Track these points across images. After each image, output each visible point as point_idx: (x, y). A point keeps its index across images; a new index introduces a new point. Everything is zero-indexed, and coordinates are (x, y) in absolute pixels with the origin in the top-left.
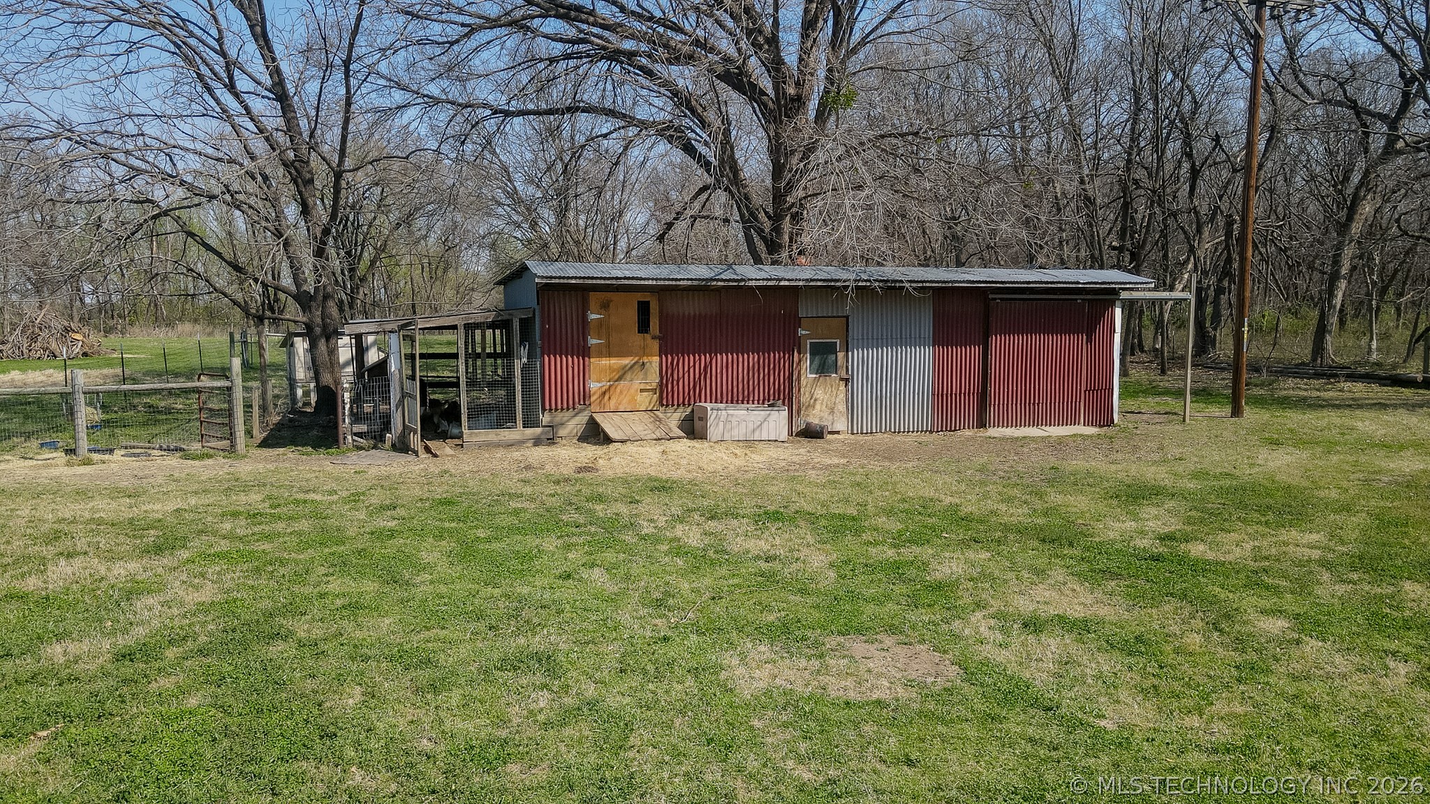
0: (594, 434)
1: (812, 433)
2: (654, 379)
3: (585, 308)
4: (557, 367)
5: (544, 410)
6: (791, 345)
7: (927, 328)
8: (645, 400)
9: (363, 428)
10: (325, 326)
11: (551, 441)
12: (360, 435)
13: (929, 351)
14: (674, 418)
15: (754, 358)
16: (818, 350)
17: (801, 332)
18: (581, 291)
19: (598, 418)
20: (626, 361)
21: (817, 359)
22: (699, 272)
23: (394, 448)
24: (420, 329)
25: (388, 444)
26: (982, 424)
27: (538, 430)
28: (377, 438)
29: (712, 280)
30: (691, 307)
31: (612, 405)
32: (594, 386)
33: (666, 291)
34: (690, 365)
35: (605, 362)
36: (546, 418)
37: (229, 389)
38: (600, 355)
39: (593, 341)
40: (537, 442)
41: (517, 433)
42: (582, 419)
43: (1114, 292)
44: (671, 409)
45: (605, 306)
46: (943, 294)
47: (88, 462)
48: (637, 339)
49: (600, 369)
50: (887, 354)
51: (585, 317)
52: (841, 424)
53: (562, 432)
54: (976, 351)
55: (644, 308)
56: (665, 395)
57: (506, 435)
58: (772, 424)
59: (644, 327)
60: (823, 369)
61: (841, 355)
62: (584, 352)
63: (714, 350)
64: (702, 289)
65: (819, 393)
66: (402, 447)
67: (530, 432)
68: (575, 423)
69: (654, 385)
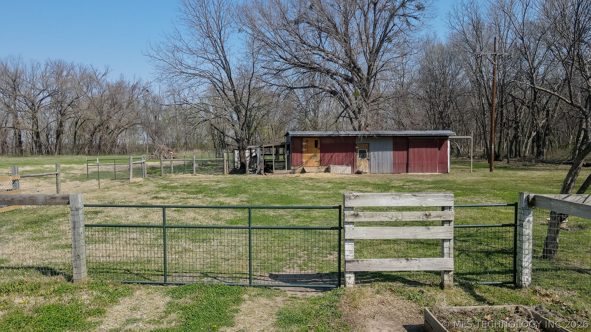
0: (303, 171)
1: (359, 173)
2: (319, 159)
3: (302, 142)
4: (295, 156)
5: (292, 166)
6: (354, 150)
7: (391, 146)
8: (317, 164)
9: (251, 170)
10: (243, 147)
11: (294, 173)
12: (250, 171)
13: (392, 152)
14: (324, 169)
15: (344, 154)
16: (361, 152)
17: (356, 147)
18: (301, 138)
19: (304, 168)
20: (312, 154)
21: (361, 154)
22: (330, 133)
23: (258, 174)
24: (264, 147)
25: (257, 173)
26: (407, 172)
27: (291, 170)
28: (254, 171)
29: (331, 135)
30: (328, 142)
31: (308, 165)
32: (304, 160)
33: (321, 138)
34: (328, 155)
35: (307, 155)
36: (292, 168)
37: (223, 160)
38: (306, 153)
39: (304, 150)
40: (291, 173)
41: (286, 171)
42: (301, 168)
43: (448, 136)
44: (323, 166)
45: (307, 141)
46: (395, 137)
47: (196, 175)
48: (315, 149)
49: (306, 156)
50: (380, 153)
51: (302, 144)
52: (367, 171)
53: (296, 171)
54: (405, 152)
55: (316, 142)
56: (321, 162)
57: (284, 171)
58: (347, 170)
59: (316, 146)
60: (363, 156)
61: (367, 153)
62: (302, 152)
63: (334, 152)
64: (329, 137)
65: (362, 163)
66: (260, 173)
67: (289, 171)
68: (300, 169)
69: (319, 160)
